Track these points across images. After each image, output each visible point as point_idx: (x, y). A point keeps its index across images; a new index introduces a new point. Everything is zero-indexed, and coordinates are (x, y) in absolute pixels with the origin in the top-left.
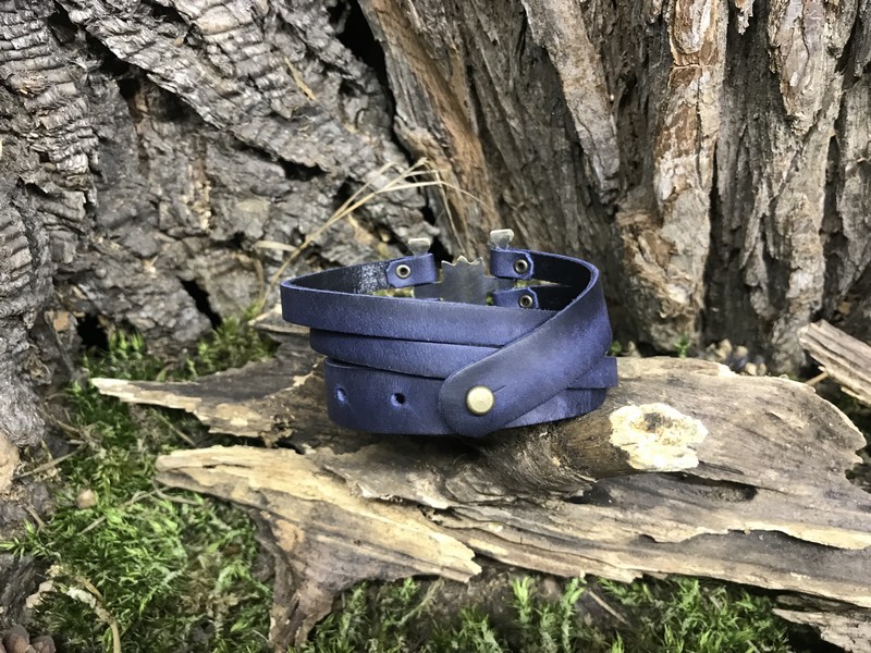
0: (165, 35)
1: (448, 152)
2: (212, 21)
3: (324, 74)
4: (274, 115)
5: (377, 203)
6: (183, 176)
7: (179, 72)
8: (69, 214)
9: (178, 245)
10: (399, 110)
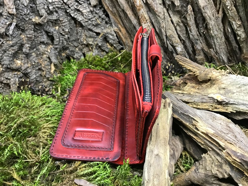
0: (79, 14)
1: (120, 31)
2: (84, 11)
3: (103, 20)
4: (93, 25)
5: (110, 40)
6: (82, 35)
7: (80, 18)
8: (65, 38)
9: (81, 46)
10: (113, 25)
